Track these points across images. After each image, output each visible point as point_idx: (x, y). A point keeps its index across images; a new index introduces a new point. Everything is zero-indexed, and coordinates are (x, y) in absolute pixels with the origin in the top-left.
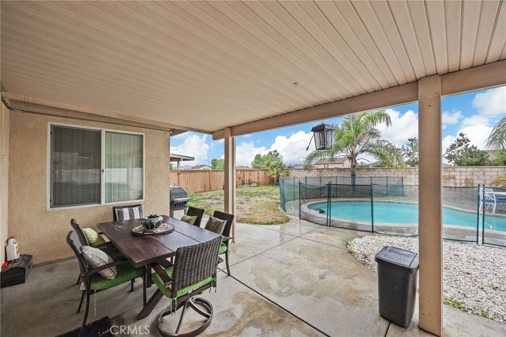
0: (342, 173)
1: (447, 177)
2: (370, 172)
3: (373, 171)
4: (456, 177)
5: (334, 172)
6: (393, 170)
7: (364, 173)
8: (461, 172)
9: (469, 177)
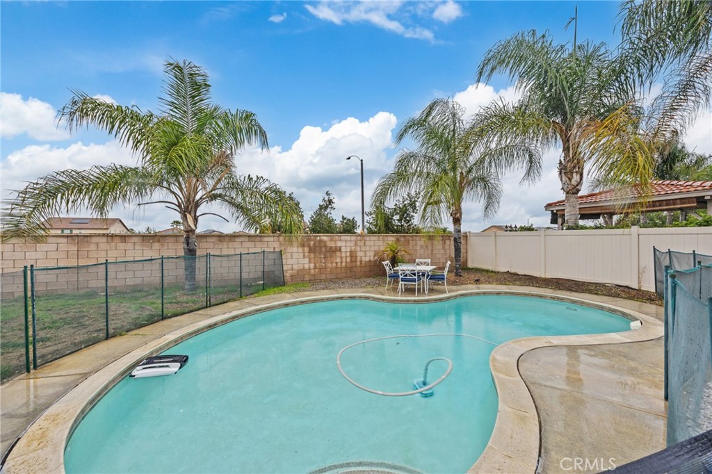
0: (156, 245)
1: (334, 249)
2: (225, 243)
3: (230, 241)
4: (342, 248)
5: (130, 246)
6: (266, 239)
7: (211, 245)
8: (346, 241)
9: (353, 248)
